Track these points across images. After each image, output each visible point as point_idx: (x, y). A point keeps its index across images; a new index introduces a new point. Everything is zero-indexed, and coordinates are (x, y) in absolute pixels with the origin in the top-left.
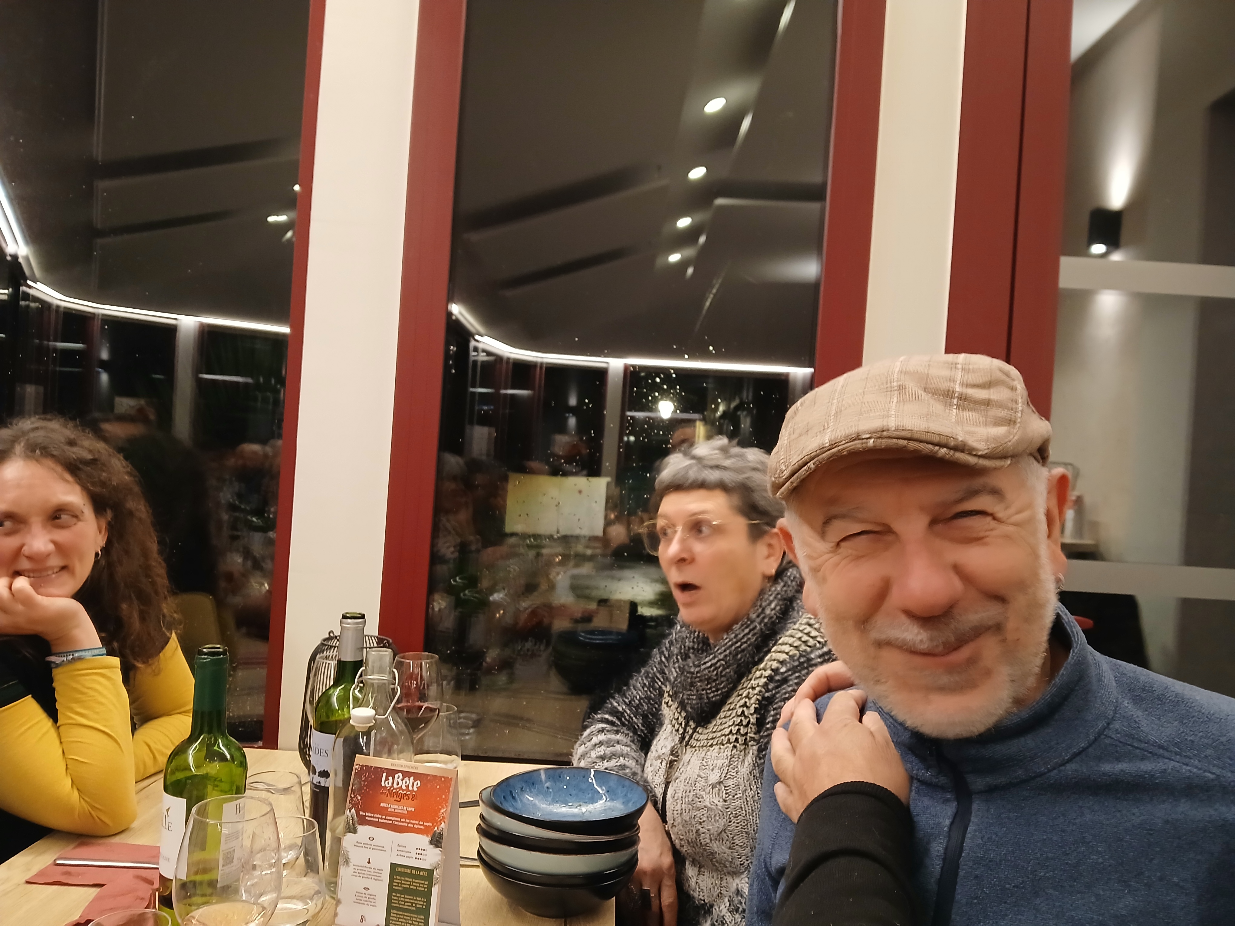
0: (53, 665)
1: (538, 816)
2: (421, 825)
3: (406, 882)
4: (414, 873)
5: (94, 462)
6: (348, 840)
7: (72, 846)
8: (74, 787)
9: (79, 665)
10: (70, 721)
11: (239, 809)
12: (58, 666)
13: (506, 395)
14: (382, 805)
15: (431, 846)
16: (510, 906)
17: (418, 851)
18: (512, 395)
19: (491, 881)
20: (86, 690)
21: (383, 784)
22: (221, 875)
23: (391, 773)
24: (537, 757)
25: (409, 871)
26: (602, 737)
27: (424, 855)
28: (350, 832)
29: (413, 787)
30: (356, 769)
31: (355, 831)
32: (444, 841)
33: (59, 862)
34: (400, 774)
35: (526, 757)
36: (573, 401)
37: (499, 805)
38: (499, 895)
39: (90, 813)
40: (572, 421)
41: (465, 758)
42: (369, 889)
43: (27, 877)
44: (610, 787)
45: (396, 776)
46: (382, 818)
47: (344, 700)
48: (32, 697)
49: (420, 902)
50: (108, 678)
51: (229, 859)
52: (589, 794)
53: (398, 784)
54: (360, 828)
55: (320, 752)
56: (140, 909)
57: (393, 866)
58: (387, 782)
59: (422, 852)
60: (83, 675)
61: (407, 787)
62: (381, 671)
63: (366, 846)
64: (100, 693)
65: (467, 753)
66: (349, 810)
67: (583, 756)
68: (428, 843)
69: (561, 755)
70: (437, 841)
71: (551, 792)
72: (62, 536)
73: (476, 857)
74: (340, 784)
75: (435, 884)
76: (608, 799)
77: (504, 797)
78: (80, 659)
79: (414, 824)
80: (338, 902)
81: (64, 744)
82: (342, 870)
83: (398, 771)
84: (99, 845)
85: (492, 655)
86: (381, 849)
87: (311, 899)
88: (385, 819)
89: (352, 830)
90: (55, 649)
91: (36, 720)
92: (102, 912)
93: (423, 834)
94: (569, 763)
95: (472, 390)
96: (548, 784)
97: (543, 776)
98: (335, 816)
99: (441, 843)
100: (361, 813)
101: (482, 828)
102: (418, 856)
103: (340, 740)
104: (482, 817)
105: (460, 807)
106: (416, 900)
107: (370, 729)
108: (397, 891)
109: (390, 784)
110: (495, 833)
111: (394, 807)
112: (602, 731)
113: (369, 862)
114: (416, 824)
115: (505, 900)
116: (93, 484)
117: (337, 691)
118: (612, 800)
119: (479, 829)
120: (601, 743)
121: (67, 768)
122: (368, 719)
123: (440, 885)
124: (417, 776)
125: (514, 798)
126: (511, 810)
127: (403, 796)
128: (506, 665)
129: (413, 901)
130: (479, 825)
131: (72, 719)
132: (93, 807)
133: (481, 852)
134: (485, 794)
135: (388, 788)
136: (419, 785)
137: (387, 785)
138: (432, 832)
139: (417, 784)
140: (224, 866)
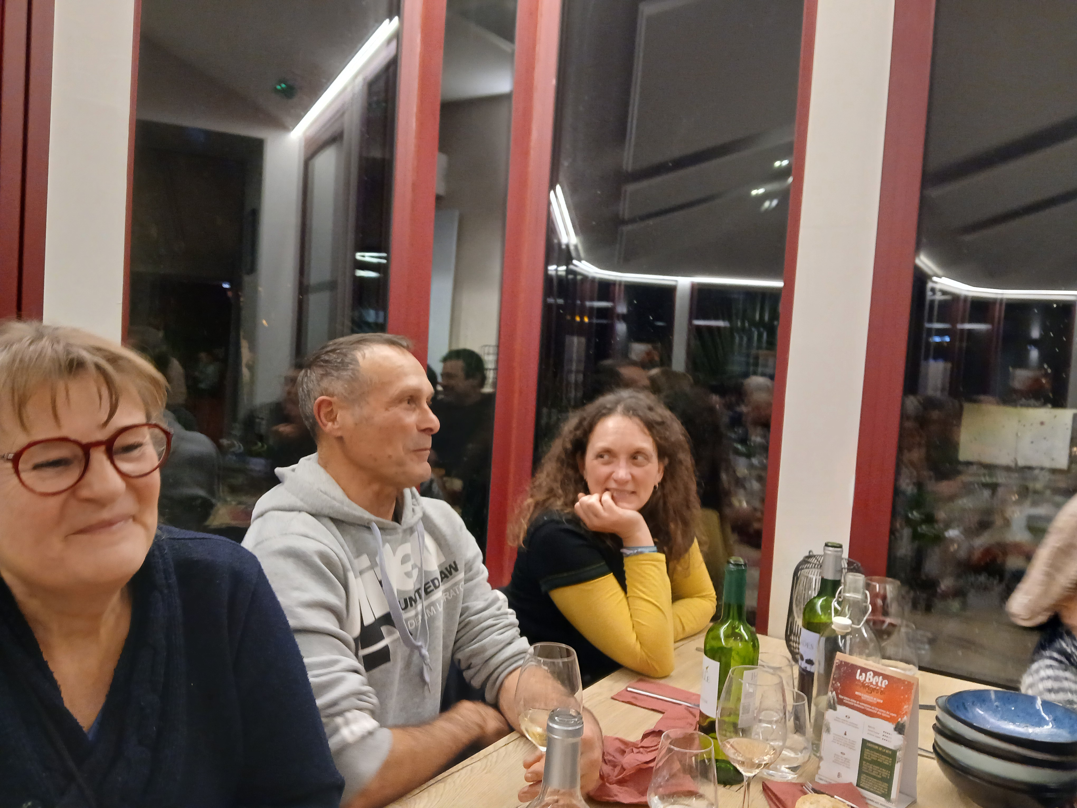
0: (624, 555)
1: (988, 727)
2: (887, 714)
3: (875, 756)
4: (881, 750)
5: (662, 423)
6: (830, 715)
7: (636, 680)
8: (638, 640)
9: (640, 557)
10: (635, 595)
11: (754, 676)
12: (628, 556)
13: (962, 330)
14: (857, 693)
15: (896, 733)
16: (960, 794)
17: (885, 734)
18: (970, 331)
19: (944, 771)
20: (644, 575)
21: (857, 677)
22: (742, 721)
23: (864, 670)
24: (989, 679)
25: (877, 747)
26: (1050, 672)
27: (889, 737)
28: (831, 708)
29: (881, 683)
30: (837, 663)
31: (835, 709)
32: (906, 731)
33: (629, 689)
34: (872, 673)
35: (977, 677)
36: (1035, 333)
37: (953, 712)
38: (950, 783)
39: (647, 661)
40: (1034, 354)
41: (921, 668)
42: (844, 754)
43: (612, 695)
44: (1056, 717)
45: (868, 674)
46: (856, 703)
47: (826, 608)
48: (613, 574)
49: (885, 773)
50: (659, 569)
51: (746, 710)
52: (1036, 719)
53: (869, 679)
54: (839, 707)
55: (807, 645)
56: (691, 730)
57: (864, 742)
58: (861, 677)
59: (888, 735)
60: (643, 564)
61: (877, 683)
62: (856, 591)
63: (843, 721)
64: (653, 578)
65: (923, 665)
66: (830, 692)
67: (1031, 686)
68: (893, 730)
69: (1012, 681)
70: (900, 729)
71: (999, 711)
72: (637, 471)
73: (932, 751)
74: (822, 671)
75: (897, 762)
76: (1054, 727)
77: (957, 706)
78: (641, 553)
79: (882, 713)
80: (820, 758)
81: (631, 610)
82: (824, 735)
83: (870, 670)
84: (652, 683)
85: (946, 584)
86: (855, 726)
87: (801, 752)
88: (859, 704)
89: (833, 708)
90: (625, 544)
91: (615, 591)
92: (668, 728)
93: (889, 722)
94: (1017, 689)
95: (927, 325)
96: (996, 704)
97: (993, 696)
98: (819, 694)
99: (904, 731)
100: (840, 696)
101: (937, 728)
102: (884, 738)
103: (823, 639)
104: (937, 718)
105: (920, 709)
106: (882, 771)
107: (848, 634)
108: (867, 761)
109: (864, 679)
110: (949, 733)
111: (865, 697)
112: (1051, 667)
113: (845, 734)
114: (884, 713)
115: (956, 789)
116: (660, 438)
117: (820, 602)
118: (1058, 727)
119: (935, 727)
120: (1049, 678)
121: (633, 627)
122: (846, 627)
123: (902, 764)
124: (885, 677)
125: (966, 709)
126: (963, 717)
127: (873, 690)
128: (959, 593)
129: (879, 771)
130: (935, 724)
131: (636, 593)
132: (649, 657)
133: (936, 747)
134: (940, 701)
135: (862, 682)
136: (887, 683)
137: (861, 679)
138: (896, 722)
139: (885, 683)
140: (743, 714)
